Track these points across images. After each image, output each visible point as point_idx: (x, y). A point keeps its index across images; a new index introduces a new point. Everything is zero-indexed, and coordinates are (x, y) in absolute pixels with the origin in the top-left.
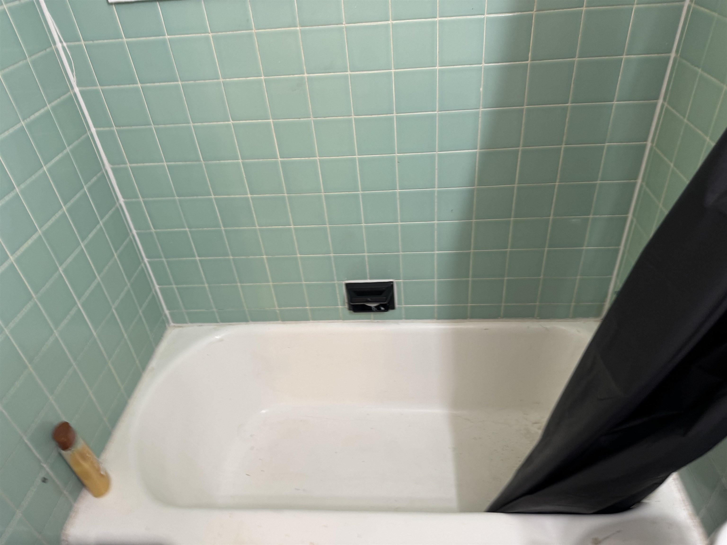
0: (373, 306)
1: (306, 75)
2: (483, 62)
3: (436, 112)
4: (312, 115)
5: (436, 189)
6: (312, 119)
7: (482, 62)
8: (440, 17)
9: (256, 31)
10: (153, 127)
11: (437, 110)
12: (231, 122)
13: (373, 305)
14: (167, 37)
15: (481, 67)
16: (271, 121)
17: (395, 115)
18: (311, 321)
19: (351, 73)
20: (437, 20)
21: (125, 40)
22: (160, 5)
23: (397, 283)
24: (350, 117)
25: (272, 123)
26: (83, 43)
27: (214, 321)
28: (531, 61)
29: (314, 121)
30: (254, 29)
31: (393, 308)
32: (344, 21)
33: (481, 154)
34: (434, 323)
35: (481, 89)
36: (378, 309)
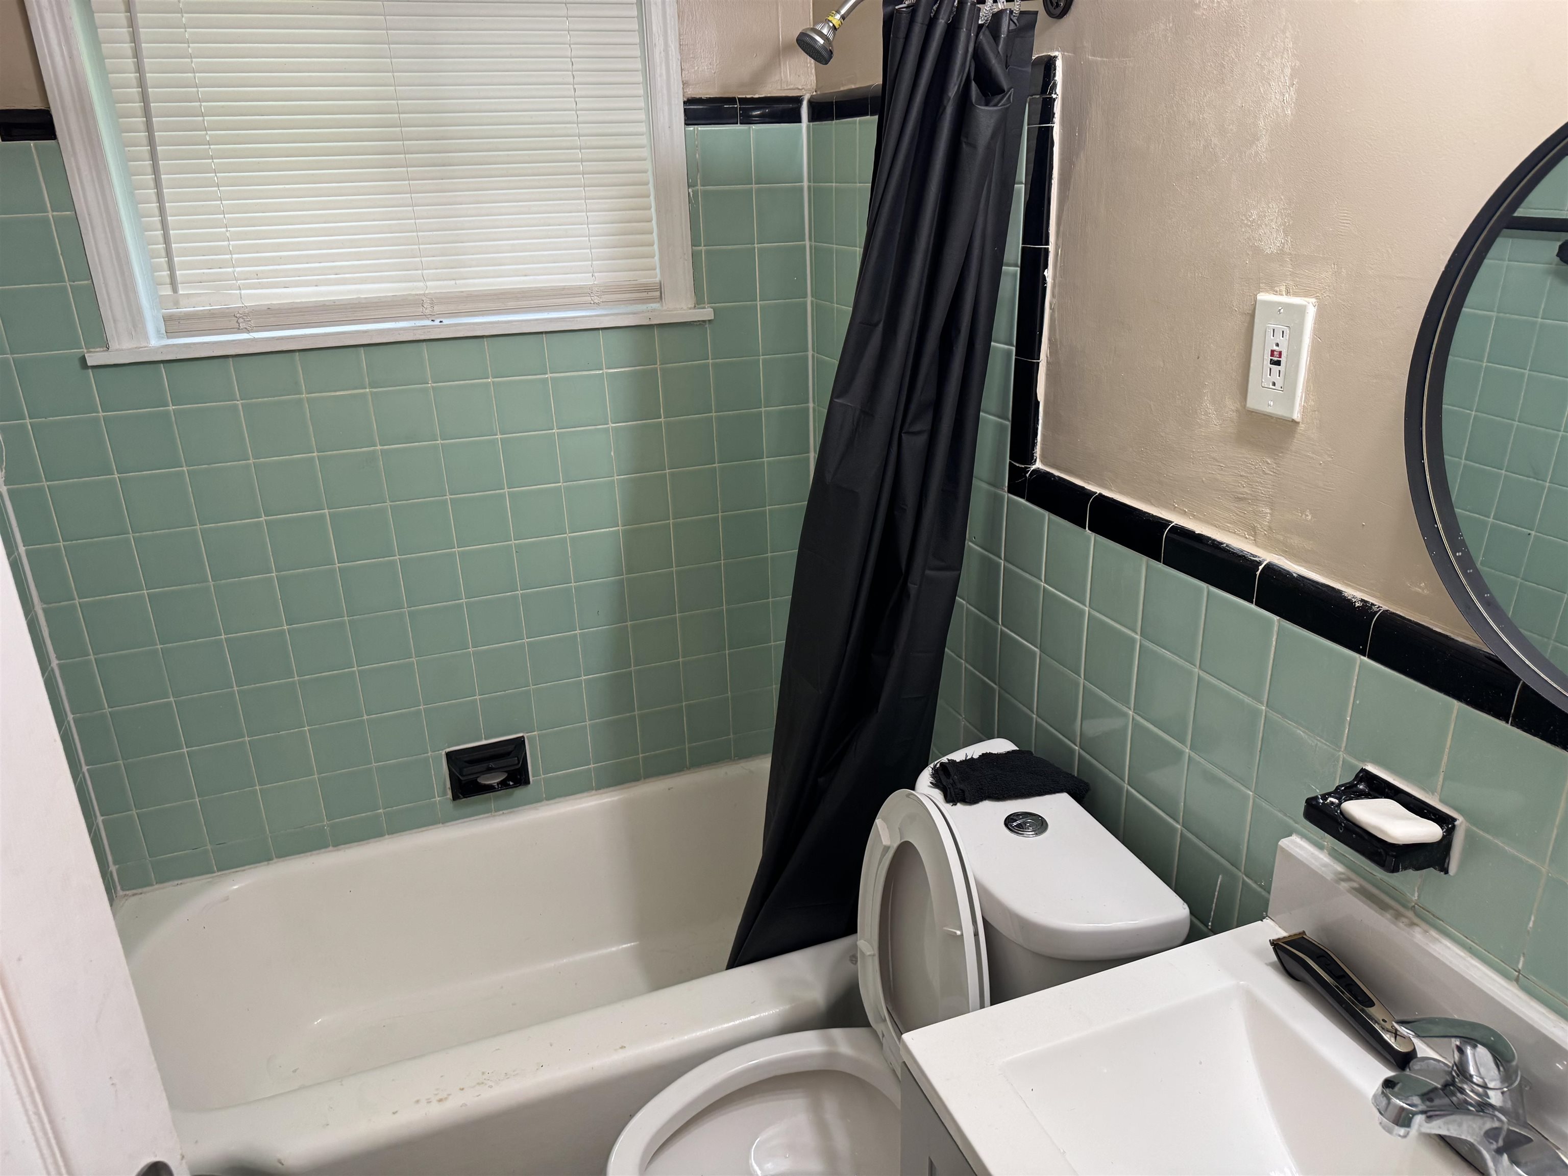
0: (495, 783)
1: (379, 447)
2: (610, 422)
3: (560, 484)
4: (388, 499)
5: (573, 584)
6: (388, 503)
7: (608, 422)
8: (551, 373)
9: (307, 395)
10: (131, 536)
11: (561, 481)
12: (263, 519)
13: (494, 781)
14: (171, 408)
15: (609, 427)
16: (326, 511)
17: (506, 490)
18: (387, 836)
19: (442, 442)
20: (548, 377)
21: (101, 414)
22: (164, 368)
23: (529, 738)
24: (445, 497)
25: (327, 513)
26: (28, 421)
27: (205, 870)
28: (664, 418)
29: (390, 505)
30: (304, 393)
31: (527, 782)
32: (430, 380)
33: (625, 532)
34: (592, 796)
35: (612, 454)
36: (504, 785)
